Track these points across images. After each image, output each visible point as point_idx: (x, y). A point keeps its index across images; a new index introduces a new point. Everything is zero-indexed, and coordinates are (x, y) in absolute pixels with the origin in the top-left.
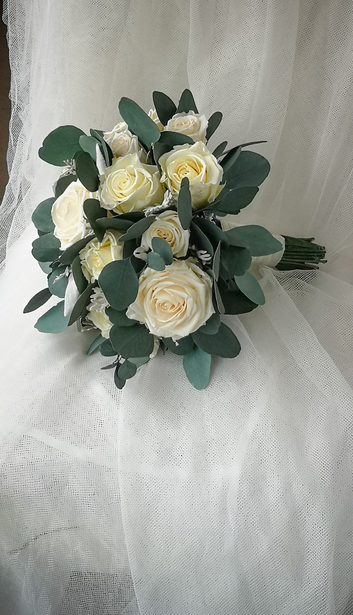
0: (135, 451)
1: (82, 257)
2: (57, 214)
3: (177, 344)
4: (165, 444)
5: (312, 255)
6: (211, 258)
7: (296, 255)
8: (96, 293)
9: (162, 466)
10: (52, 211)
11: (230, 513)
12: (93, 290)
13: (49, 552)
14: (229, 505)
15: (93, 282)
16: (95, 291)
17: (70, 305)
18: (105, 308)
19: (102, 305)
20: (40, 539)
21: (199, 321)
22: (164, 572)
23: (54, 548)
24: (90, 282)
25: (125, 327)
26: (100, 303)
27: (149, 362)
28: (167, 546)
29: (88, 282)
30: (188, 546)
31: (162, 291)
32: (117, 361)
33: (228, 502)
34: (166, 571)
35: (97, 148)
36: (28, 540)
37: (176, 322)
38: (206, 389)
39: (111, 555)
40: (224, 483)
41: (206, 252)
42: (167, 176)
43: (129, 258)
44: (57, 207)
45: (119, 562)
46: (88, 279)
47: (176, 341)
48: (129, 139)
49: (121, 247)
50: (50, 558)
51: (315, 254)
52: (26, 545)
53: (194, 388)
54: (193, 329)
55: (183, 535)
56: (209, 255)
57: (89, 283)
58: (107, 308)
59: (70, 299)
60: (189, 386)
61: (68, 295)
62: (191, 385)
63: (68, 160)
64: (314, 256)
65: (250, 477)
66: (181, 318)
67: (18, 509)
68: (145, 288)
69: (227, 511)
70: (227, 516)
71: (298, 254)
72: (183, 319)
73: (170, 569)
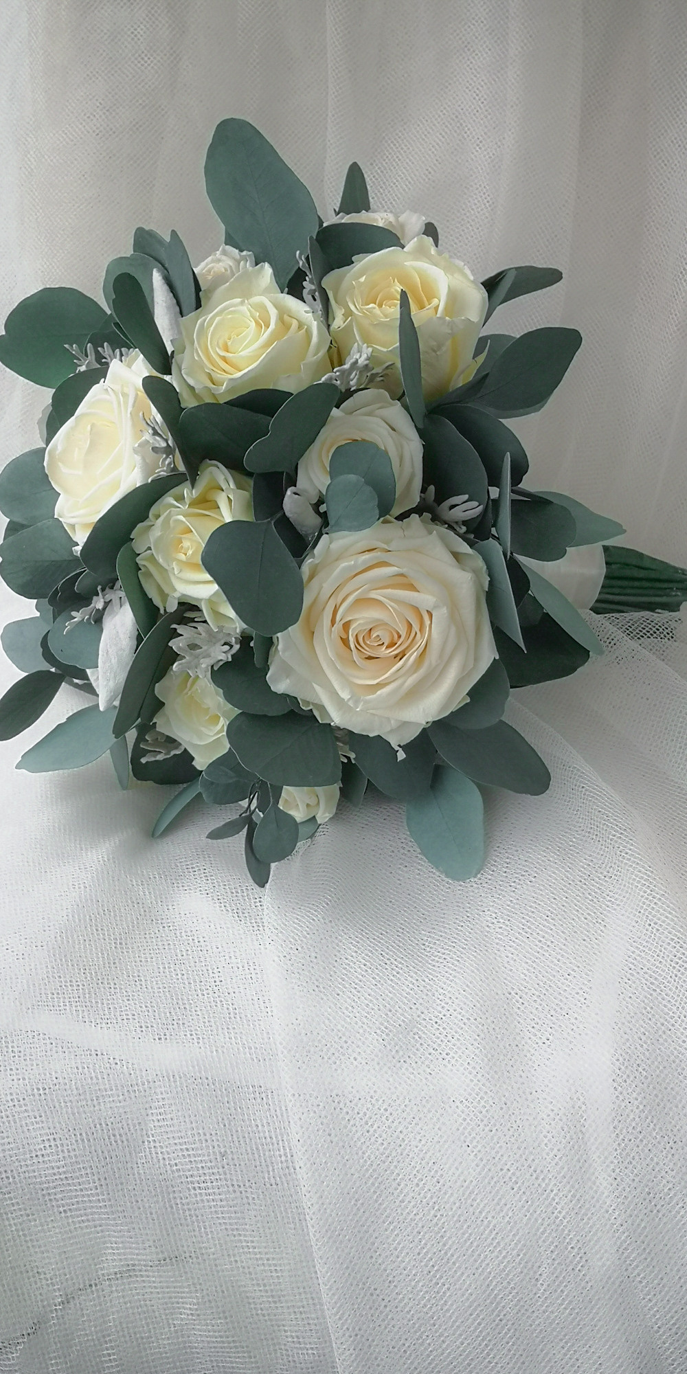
0: (323, 1033)
1: (139, 546)
2: (60, 464)
3: (401, 755)
4: (400, 1010)
5: (666, 589)
6: (481, 507)
7: (633, 588)
8: (182, 635)
9: (398, 1065)
10: (45, 464)
11: (599, 1169)
12: (175, 629)
13: (104, 1336)
14: (593, 1148)
15: (172, 607)
16: (178, 631)
17: (115, 677)
18: (210, 668)
19: (202, 660)
20: (77, 1302)
21: (459, 682)
22: (428, 1356)
23: (117, 1323)
24: (165, 610)
25: (265, 716)
26: (197, 657)
27: (317, 834)
28: (434, 1281)
29: (159, 609)
30: (492, 1275)
31: (363, 602)
32: (248, 813)
33: (592, 1140)
34: (435, 1353)
35: (157, 278)
36: (44, 1307)
37: (405, 682)
38: (479, 876)
39: (276, 1328)
40: (573, 1090)
41: (466, 497)
42: (348, 313)
43: (269, 522)
44: (60, 448)
45: (299, 1343)
46: (157, 601)
47: (399, 746)
48: (231, 264)
49: (246, 495)
50: (109, 1355)
51: (674, 586)
52: (38, 1326)
53: (447, 880)
54: (443, 708)
55: (475, 1244)
56: (475, 504)
57: (162, 611)
58: (216, 668)
59: (114, 661)
60: (431, 875)
61: (107, 653)
62: (438, 874)
63: (74, 346)
64: (672, 589)
65: (640, 1069)
66: (415, 672)
67: (12, 1222)
68: (315, 600)
69: (590, 1165)
70: (593, 1178)
71: (637, 584)
72: (422, 672)
73: (444, 1346)
